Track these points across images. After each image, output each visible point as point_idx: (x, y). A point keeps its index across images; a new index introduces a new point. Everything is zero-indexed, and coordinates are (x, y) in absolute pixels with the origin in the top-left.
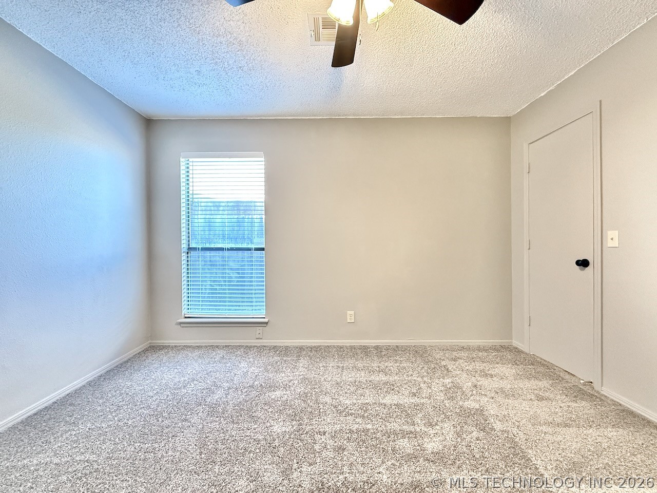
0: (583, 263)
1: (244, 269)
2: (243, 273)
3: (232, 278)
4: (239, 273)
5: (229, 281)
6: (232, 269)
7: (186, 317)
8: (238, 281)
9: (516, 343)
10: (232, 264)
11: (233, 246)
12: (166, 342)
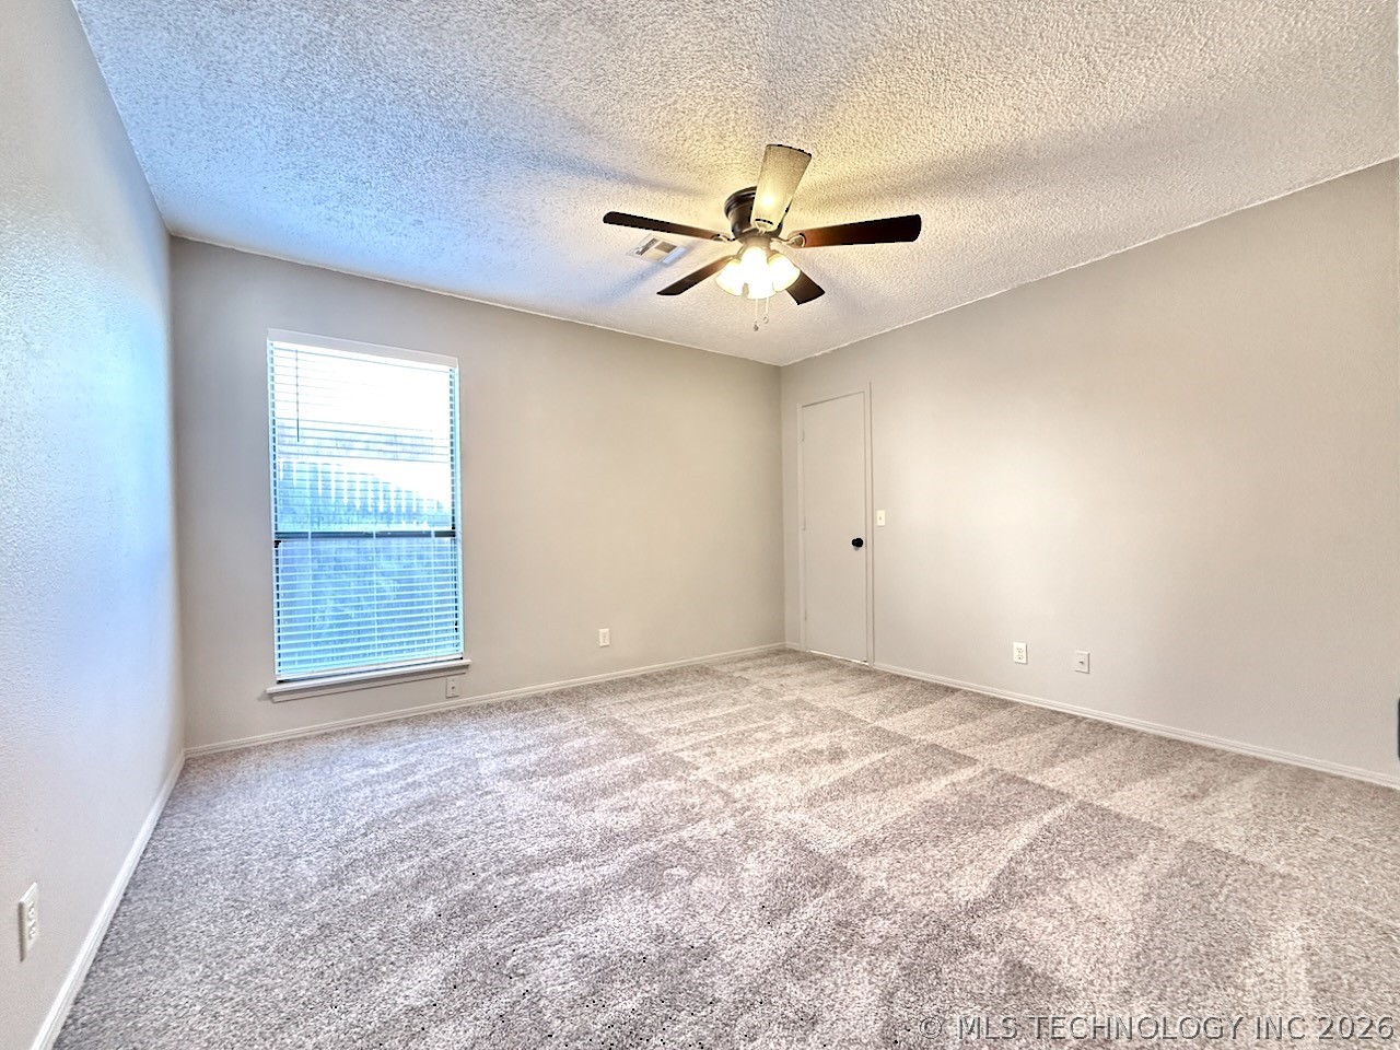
0: (858, 543)
1: (411, 573)
2: (411, 581)
3: (385, 591)
4: (399, 581)
5: (379, 598)
6: (383, 574)
7: (281, 682)
8: (398, 597)
9: (789, 644)
10: (385, 565)
11: (383, 528)
12: (233, 742)
